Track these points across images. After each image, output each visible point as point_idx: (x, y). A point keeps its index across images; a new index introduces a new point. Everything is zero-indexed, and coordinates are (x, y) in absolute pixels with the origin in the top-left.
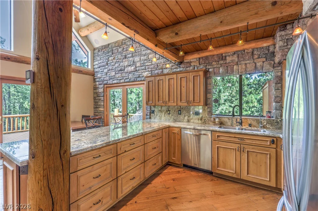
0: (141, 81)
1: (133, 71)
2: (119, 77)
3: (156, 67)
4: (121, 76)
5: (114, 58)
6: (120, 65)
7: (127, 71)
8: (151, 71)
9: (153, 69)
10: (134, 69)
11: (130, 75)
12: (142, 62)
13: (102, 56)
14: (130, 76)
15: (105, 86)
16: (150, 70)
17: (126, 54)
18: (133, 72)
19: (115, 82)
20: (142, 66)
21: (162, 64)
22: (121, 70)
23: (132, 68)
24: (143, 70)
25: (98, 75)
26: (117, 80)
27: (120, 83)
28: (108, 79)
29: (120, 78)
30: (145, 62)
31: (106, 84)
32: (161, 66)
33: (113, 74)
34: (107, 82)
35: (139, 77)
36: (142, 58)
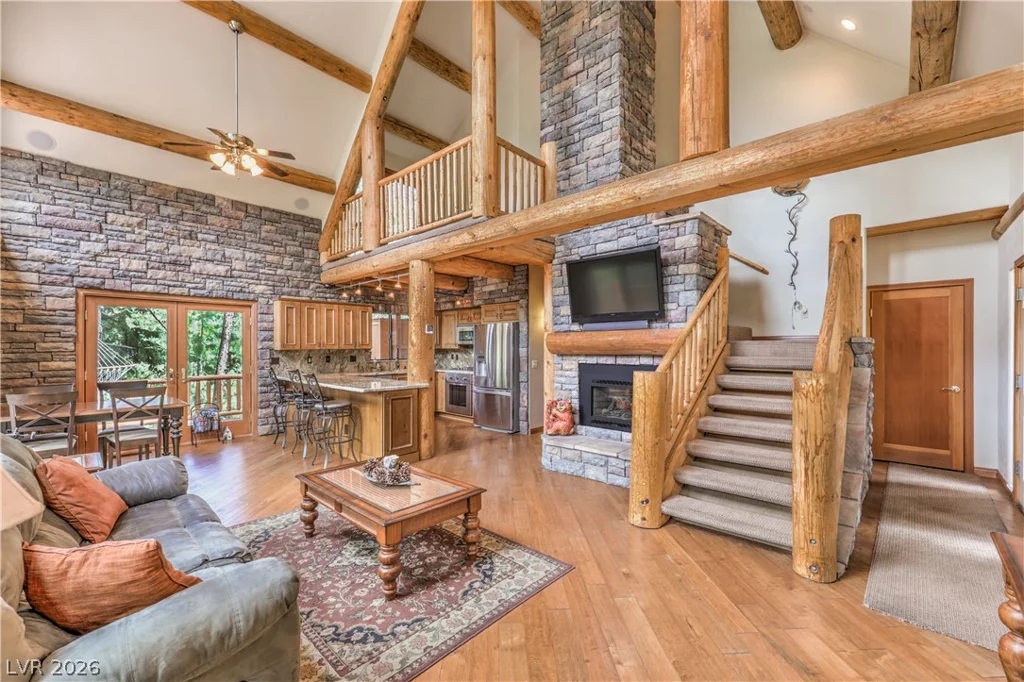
0: (248, 300)
1: (223, 274)
2: (164, 279)
4: (175, 279)
5: (139, 224)
6: (168, 248)
7: (201, 270)
8: (274, 286)
9: (278, 284)
10: (227, 271)
11: (208, 281)
12: (249, 264)
14: (211, 284)
15: (82, 293)
16: (270, 283)
17: (194, 229)
18: (220, 276)
19: (150, 288)
20: (250, 271)
21: (300, 279)
22: (174, 263)
23: (222, 269)
24: (252, 279)
25: (37, 252)
26: (156, 284)
27: (168, 294)
28: (111, 276)
29: (170, 283)
30: (258, 265)
31: (92, 288)
32: (296, 282)
33: (136, 264)
34: (104, 283)
35: (241, 291)
36: (248, 255)
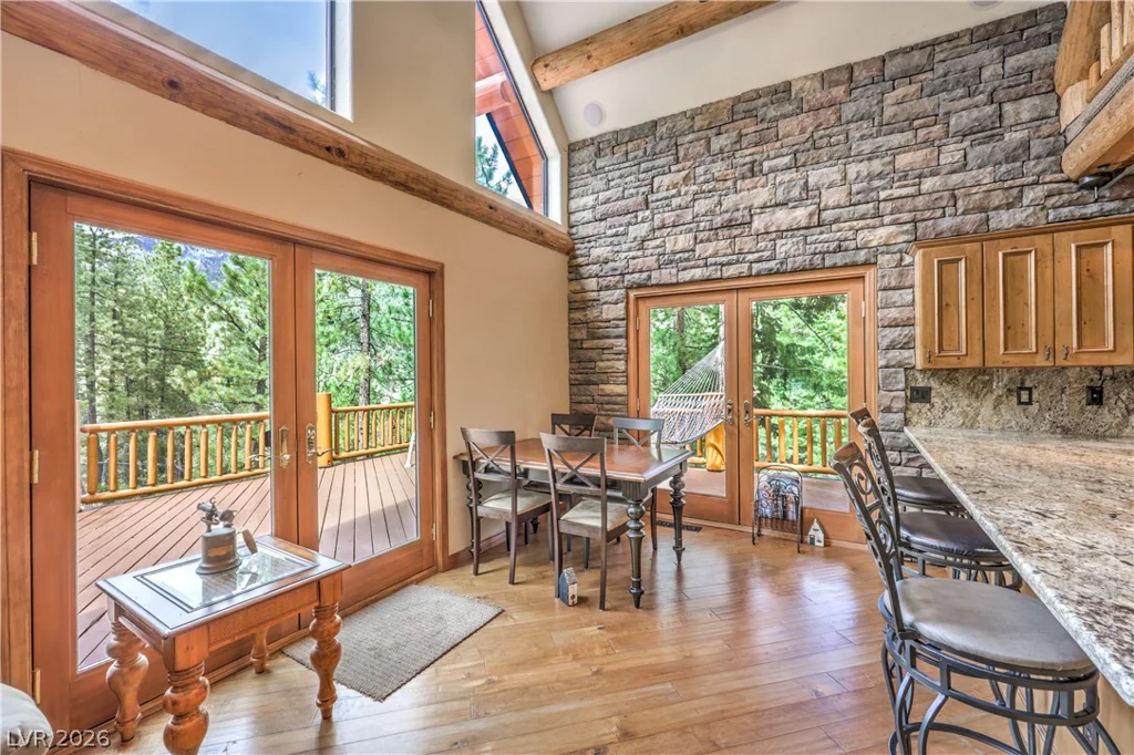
0: (854, 265)
1: (803, 224)
2: (715, 255)
3: (944, 203)
4: (729, 251)
5: (686, 179)
6: (720, 203)
7: (766, 227)
8: (914, 221)
9: (927, 214)
10: (811, 215)
11: (779, 242)
12: (855, 188)
13: (618, 173)
14: (785, 247)
15: (632, 294)
16: (906, 217)
17: (757, 157)
18: (798, 229)
19: (698, 273)
20: (859, 203)
21: (985, 188)
22: (728, 225)
23: (801, 214)
24: (862, 218)
25: (595, 253)
26: (706, 265)
27: (720, 279)
28: (656, 266)
29: (725, 259)
30: (876, 183)
31: (640, 286)
32: (977, 196)
33: (684, 241)
34: (649, 277)
35: (839, 249)
36: (853, 170)
